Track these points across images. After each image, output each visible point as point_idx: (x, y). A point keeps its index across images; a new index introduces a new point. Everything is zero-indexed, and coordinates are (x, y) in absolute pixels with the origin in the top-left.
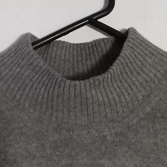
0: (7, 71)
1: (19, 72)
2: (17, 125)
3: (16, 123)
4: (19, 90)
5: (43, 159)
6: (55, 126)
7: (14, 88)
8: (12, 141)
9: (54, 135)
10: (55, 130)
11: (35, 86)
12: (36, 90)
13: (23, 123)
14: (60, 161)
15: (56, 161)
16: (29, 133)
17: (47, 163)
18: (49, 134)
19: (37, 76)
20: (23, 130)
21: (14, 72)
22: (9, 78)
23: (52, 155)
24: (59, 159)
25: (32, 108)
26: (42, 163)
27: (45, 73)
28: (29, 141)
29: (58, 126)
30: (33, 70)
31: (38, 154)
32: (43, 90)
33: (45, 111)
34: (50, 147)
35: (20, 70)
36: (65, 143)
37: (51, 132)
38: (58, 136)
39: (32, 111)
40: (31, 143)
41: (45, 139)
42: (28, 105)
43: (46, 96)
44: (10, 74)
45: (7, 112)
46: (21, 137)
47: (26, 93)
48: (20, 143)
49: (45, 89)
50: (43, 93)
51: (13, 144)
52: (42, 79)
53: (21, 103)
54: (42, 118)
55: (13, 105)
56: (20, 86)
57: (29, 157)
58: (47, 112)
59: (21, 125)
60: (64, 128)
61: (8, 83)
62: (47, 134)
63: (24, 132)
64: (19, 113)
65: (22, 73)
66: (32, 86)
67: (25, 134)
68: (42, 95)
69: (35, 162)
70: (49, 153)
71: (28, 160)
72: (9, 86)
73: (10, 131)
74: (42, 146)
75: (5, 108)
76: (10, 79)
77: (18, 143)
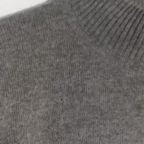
0: (87, 6)
1: (102, 7)
2: (94, 60)
3: (94, 58)
4: (99, 26)
5: (120, 94)
6: (132, 63)
7: (95, 23)
8: (90, 75)
9: (130, 72)
10: (132, 67)
11: (120, 22)
12: (120, 26)
13: (101, 59)
14: (136, 97)
15: (132, 97)
16: (106, 68)
17: (124, 98)
18: (126, 71)
19: (121, 12)
20: (100, 65)
21: (96, 7)
22: (89, 13)
23: (128, 91)
24: (135, 95)
25: (111, 44)
26: (118, 98)
27: (130, 9)
28: (106, 77)
29: (135, 64)
30: (118, 5)
31: (115, 89)
32: (129, 26)
33: (125, 49)
34: (126, 83)
35: (104, 5)
36: (141, 81)
37: (128, 69)
38: (135, 73)
39: (110, 48)
40: (108, 78)
41: (121, 75)
42: (107, 41)
43: (132, 32)
44: (91, 9)
45: (84, 47)
46: (98, 72)
47: (108, 28)
48: (97, 77)
49: (132, 26)
50: (128, 30)
51: (90, 78)
52: (128, 16)
53: (100, 39)
54: (120, 55)
55: (91, 40)
56: (101, 21)
57: (107, 91)
58: (127, 49)
59: (98, 60)
60: (140, 66)
61: (87, 18)
62: (124, 71)
63: (101, 68)
64: (96, 49)
65: (106, 8)
66: (116, 22)
67: (102, 69)
68: (127, 31)
69: (112, 96)
70: (125, 89)
71: (106, 94)
72: (89, 21)
73: (88, 66)
74: (119, 81)
75: (83, 42)
76: (91, 14)
77: (95, 77)
